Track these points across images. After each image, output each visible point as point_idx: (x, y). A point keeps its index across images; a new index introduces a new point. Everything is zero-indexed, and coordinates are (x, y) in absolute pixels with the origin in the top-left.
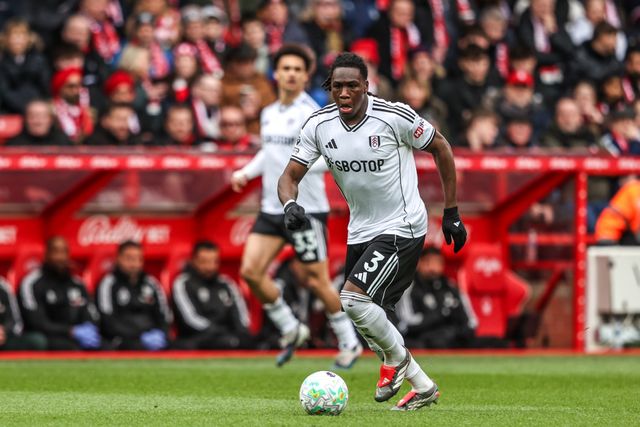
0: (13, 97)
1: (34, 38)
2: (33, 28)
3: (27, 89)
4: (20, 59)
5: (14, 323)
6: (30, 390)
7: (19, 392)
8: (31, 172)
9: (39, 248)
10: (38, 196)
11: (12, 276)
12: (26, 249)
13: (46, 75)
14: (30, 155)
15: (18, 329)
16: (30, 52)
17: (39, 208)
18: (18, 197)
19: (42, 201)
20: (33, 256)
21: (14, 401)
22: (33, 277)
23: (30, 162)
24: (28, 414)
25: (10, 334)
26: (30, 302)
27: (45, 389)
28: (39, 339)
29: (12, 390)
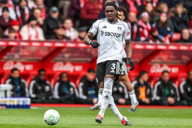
0: (178, 27)
1: (185, 10)
2: (185, 6)
3: (182, 25)
4: (180, 16)
5: (177, 97)
6: (182, 118)
7: (179, 119)
8: (183, 51)
9: (185, 74)
10: (185, 58)
11: (177, 83)
12: (181, 74)
13: (188, 21)
14: (183, 45)
15: (179, 99)
16: (183, 14)
17: (185, 62)
18: (179, 58)
19: (186, 60)
20: (183, 77)
21: (177, 121)
22: (183, 83)
23: (183, 48)
24: (181, 125)
25: (176, 101)
26: (182, 91)
27: (187, 118)
28: (185, 102)
29: (176, 118)
